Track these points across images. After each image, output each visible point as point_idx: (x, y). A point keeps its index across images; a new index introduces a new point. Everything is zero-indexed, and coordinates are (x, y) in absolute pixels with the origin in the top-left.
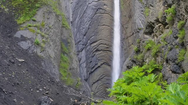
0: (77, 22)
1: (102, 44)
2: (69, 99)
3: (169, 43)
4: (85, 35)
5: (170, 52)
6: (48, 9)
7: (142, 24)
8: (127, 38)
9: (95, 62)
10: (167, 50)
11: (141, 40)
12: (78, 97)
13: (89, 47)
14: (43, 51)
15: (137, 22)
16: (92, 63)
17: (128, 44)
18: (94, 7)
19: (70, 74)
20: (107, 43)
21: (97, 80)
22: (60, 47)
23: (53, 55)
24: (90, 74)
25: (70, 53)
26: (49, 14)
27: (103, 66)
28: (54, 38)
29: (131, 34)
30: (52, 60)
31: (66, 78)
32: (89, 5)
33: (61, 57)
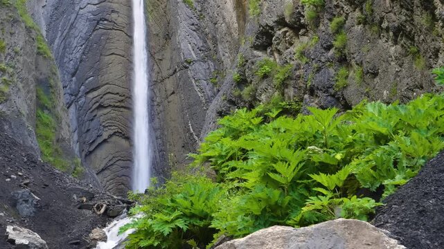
0: (56, 47)
1: (109, 93)
2: (70, 197)
3: (313, 59)
4: (73, 75)
5: (317, 75)
6: (10, 14)
7: (192, 52)
8: (162, 81)
9: (97, 131)
10: (310, 72)
11: (247, 61)
12: (87, 192)
13: (83, 99)
14: (6, 101)
15: (182, 47)
16: (89, 133)
17: (164, 92)
18: (92, 16)
19: (59, 149)
20: (120, 90)
21: (101, 168)
22: (34, 95)
23: (25, 110)
24: (86, 155)
25: (55, 107)
26: (12, 25)
27: (114, 138)
28: (24, 74)
29: (171, 71)
30: (24, 119)
31: (51, 159)
32: (81, 12)
33: (38, 116)
